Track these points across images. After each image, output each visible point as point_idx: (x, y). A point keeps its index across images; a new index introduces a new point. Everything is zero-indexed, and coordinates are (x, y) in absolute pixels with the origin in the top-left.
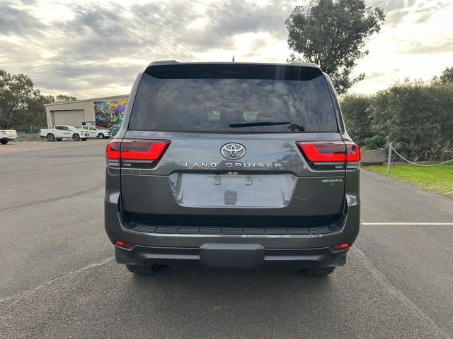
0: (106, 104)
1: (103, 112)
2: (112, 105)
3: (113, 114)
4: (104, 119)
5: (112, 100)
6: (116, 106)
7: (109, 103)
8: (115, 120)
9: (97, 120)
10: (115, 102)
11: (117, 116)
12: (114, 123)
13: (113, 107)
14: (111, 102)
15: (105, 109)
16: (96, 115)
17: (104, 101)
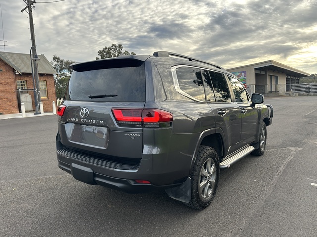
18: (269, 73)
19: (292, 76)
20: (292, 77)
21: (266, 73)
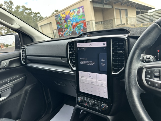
0: (60, 16)
1: (60, 21)
2: (63, 16)
3: (64, 23)
4: (61, 27)
5: (62, 12)
6: (65, 16)
7: (61, 15)
8: (66, 27)
9: (58, 28)
10: (64, 13)
11: (66, 23)
12: (66, 28)
13: (64, 17)
14: (62, 14)
15: (61, 19)
16: (57, 24)
17: (59, 14)
18: (115, 7)
19: (142, 9)
20: (142, 11)
21: (113, 7)
